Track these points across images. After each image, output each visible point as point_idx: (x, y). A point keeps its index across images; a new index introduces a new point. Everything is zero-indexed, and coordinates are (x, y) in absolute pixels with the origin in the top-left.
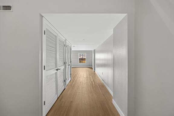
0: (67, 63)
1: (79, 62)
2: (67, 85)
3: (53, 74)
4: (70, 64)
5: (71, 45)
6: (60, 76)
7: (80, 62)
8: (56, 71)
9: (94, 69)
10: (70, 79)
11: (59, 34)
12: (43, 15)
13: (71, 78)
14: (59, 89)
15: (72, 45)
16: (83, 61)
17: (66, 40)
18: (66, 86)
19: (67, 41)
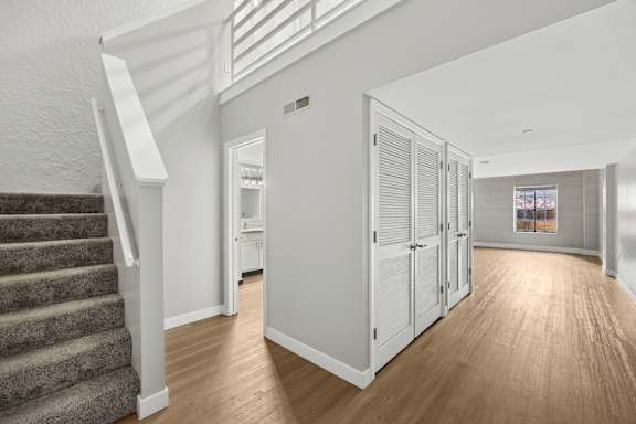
0: (452, 226)
1: (519, 227)
2: (450, 306)
3: (398, 259)
4: (466, 232)
5: (471, 162)
6: (424, 269)
7: (523, 226)
8: (408, 251)
9: (612, 266)
10: (464, 290)
11: (420, 132)
12: (370, 93)
13: (470, 287)
14: (418, 312)
15: (474, 159)
16: (540, 223)
17: (446, 143)
18: (447, 308)
19: (450, 149)
